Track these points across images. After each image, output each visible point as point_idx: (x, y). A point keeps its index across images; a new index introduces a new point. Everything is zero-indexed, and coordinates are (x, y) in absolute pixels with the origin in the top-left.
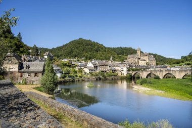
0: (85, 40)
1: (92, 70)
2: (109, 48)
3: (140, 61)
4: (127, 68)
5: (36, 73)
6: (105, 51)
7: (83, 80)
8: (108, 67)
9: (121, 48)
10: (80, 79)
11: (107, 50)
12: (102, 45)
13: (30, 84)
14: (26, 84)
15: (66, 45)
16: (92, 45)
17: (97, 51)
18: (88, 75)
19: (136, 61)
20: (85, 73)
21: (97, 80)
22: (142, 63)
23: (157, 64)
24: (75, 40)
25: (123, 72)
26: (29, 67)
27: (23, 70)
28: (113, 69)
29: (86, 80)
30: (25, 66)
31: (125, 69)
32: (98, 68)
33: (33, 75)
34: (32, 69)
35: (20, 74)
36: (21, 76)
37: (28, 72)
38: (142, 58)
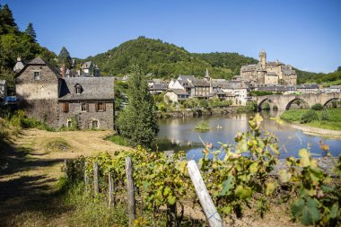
0: (149, 41)
1: (183, 96)
2: (196, 55)
3: (266, 77)
4: (248, 91)
5: (100, 103)
6: (190, 60)
7: (169, 117)
8: (211, 88)
9: (218, 54)
10: (164, 114)
11: (192, 58)
12: (182, 49)
13: (87, 128)
14: (78, 128)
15: (114, 50)
16: (163, 49)
17: (174, 60)
18: (177, 106)
19: (259, 77)
20: (170, 102)
21: (194, 115)
22: (271, 81)
23: (298, 83)
24: (131, 41)
25: (239, 98)
26: (82, 90)
27: (68, 97)
28: (221, 93)
29: (175, 115)
30: (71, 88)
31: (243, 93)
32: (193, 90)
33: (93, 106)
34: (89, 92)
35: (62, 105)
36: (66, 111)
37: (81, 101)
38: (269, 70)
